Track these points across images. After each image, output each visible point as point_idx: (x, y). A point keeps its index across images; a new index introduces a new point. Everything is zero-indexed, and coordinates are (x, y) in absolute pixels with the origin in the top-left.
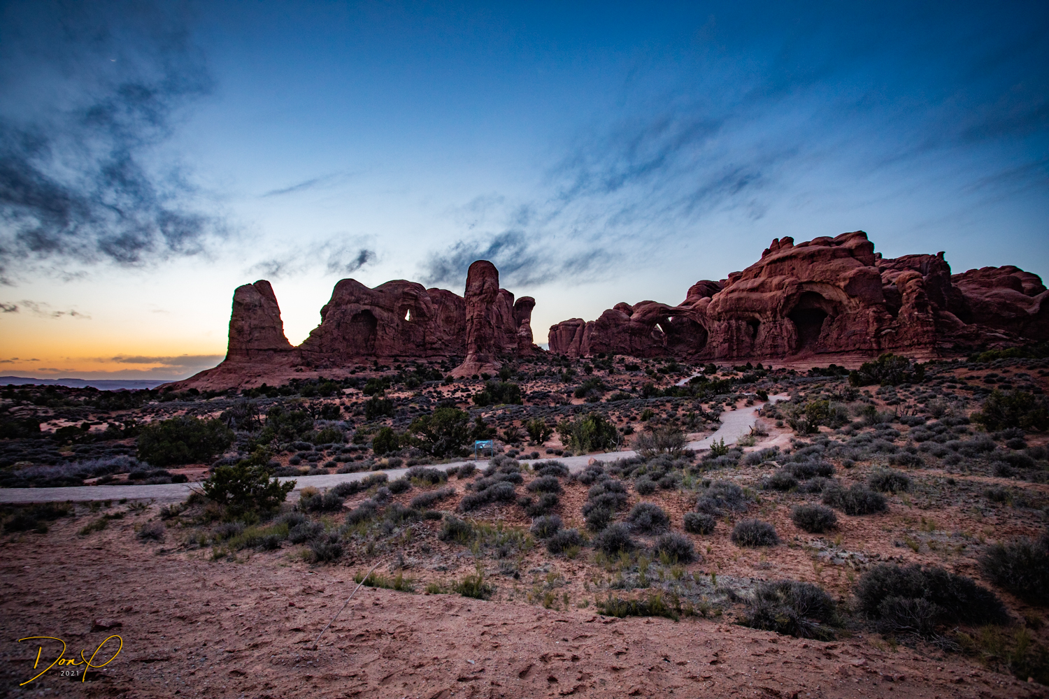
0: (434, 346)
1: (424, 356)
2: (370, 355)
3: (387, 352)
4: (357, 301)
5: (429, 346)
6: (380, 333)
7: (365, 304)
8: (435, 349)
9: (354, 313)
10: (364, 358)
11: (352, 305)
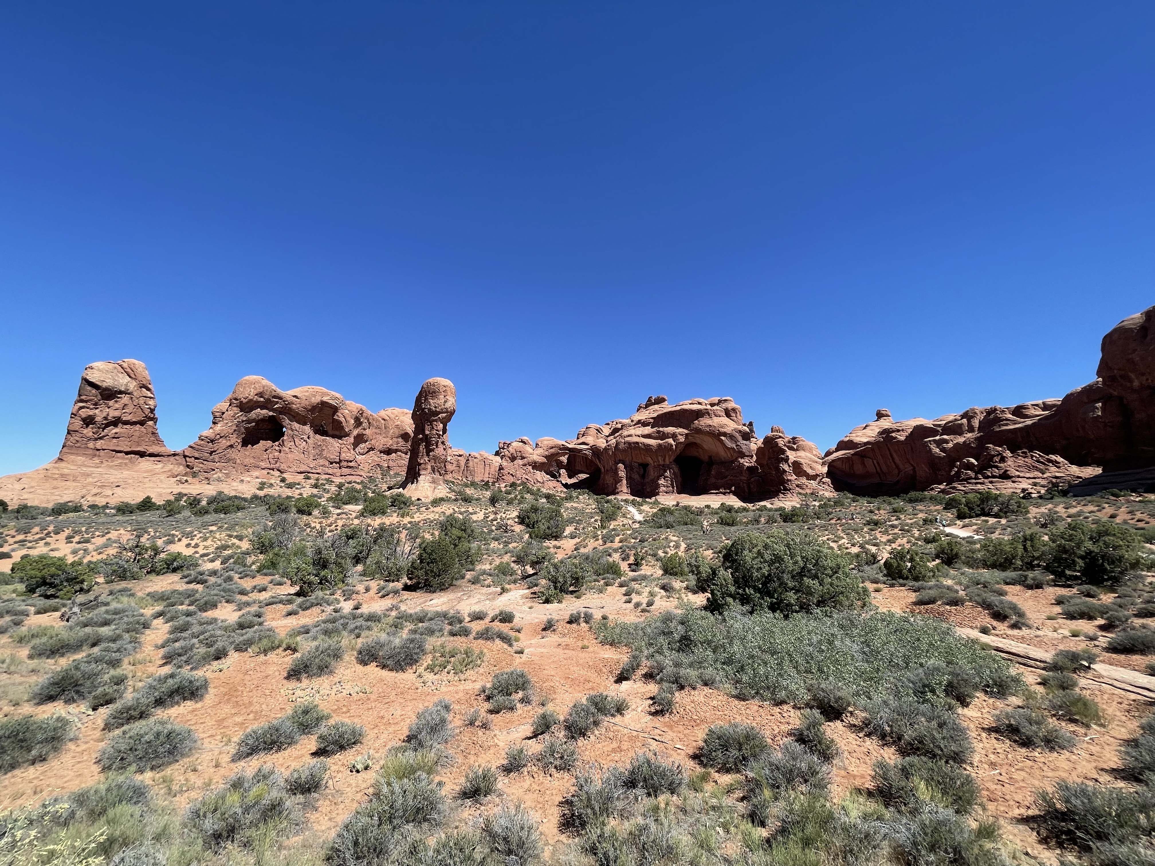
0: (350, 464)
1: (337, 474)
2: (273, 469)
3: (294, 468)
5: (344, 464)
6: (288, 445)
7: (273, 409)
8: (350, 467)
10: (265, 472)
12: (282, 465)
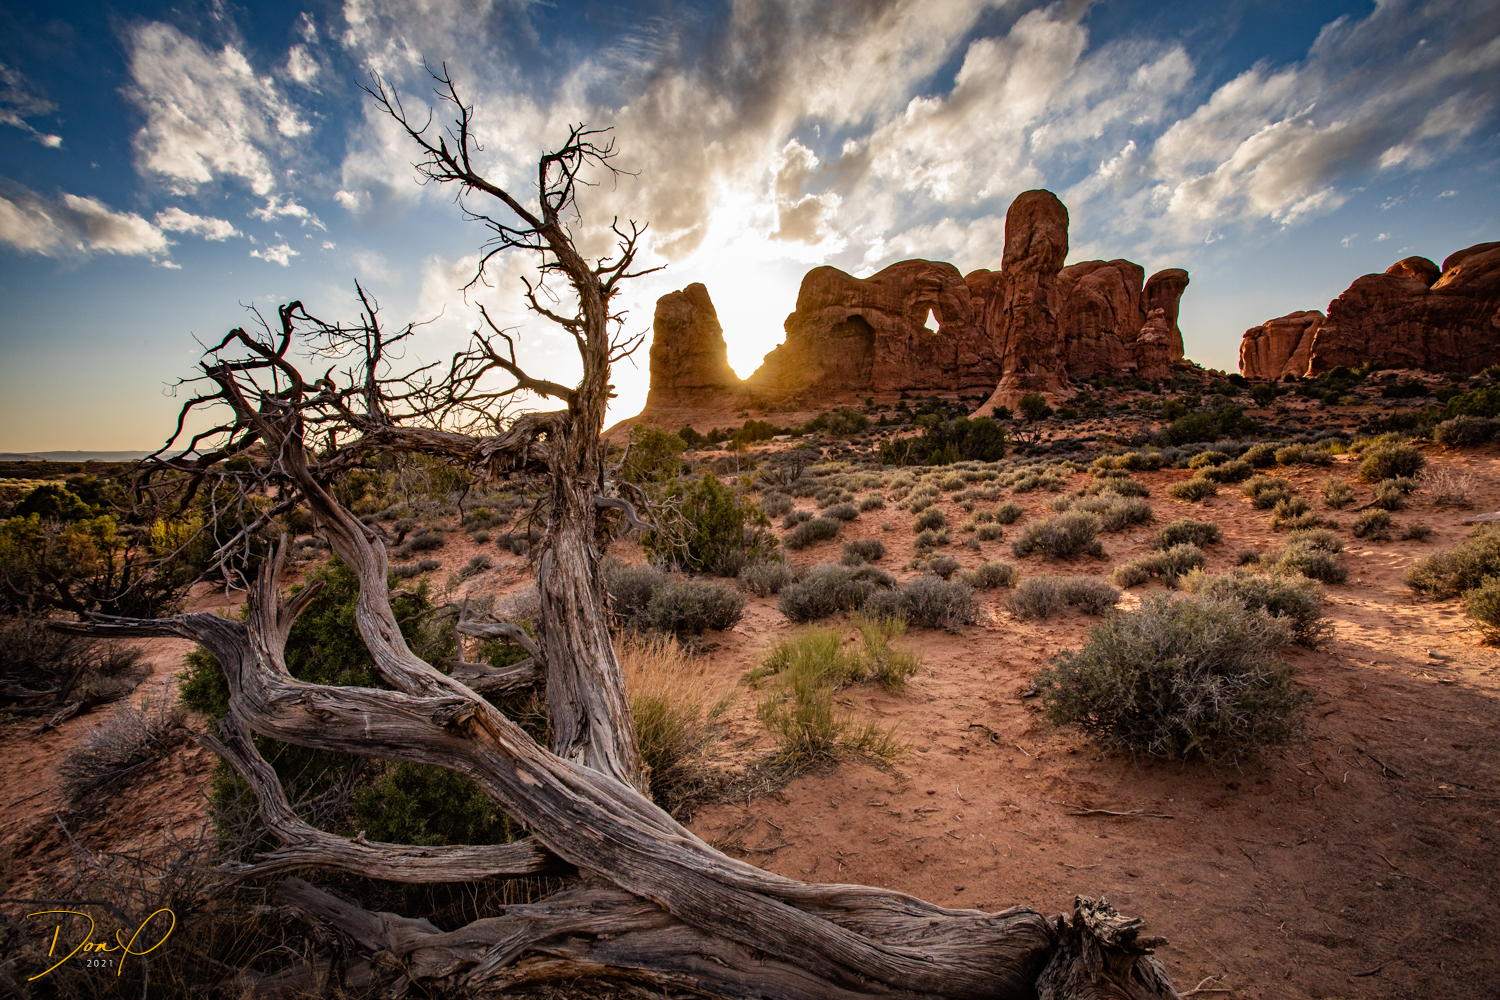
0: (973, 370)
1: (954, 387)
2: (864, 389)
3: (892, 384)
4: (838, 302)
5: (963, 370)
6: (880, 353)
7: (852, 306)
8: (974, 375)
9: (835, 321)
10: (853, 394)
11: (830, 309)
12: (876, 382)
